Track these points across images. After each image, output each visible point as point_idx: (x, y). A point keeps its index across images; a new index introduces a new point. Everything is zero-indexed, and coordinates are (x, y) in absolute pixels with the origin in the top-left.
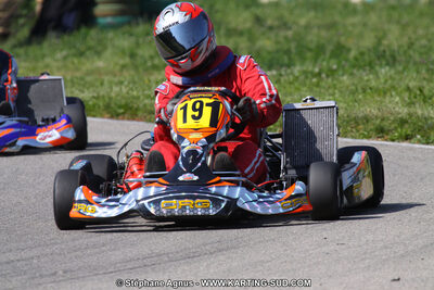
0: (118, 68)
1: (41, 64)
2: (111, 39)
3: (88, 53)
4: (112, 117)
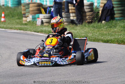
0: (120, 30)
1: (100, 30)
2: (119, 23)
3: (112, 27)
4: (118, 44)
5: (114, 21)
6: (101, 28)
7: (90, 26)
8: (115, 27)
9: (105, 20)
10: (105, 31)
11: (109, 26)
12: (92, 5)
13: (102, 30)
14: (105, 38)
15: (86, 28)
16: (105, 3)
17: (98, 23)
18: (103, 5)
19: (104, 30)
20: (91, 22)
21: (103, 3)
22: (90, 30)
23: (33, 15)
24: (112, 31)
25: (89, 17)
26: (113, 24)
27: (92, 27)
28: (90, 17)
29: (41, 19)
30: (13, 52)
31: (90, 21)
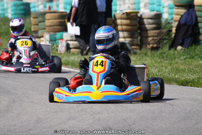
5: (198, 47)
6: (175, 58)
7: (156, 55)
8: (200, 57)
9: (182, 45)
10: (182, 64)
11: (189, 56)
12: (158, 17)
13: (177, 63)
14: (183, 77)
15: (148, 58)
16: (182, 14)
17: (170, 49)
18: (178, 17)
19: (181, 62)
20: (157, 48)
21: (179, 15)
22: (155, 62)
23: (52, 33)
24: (195, 65)
25: (153, 40)
26: (197, 53)
27: (158, 56)
28: (155, 38)
29: (66, 41)
30: (14, 100)
31: (155, 45)
